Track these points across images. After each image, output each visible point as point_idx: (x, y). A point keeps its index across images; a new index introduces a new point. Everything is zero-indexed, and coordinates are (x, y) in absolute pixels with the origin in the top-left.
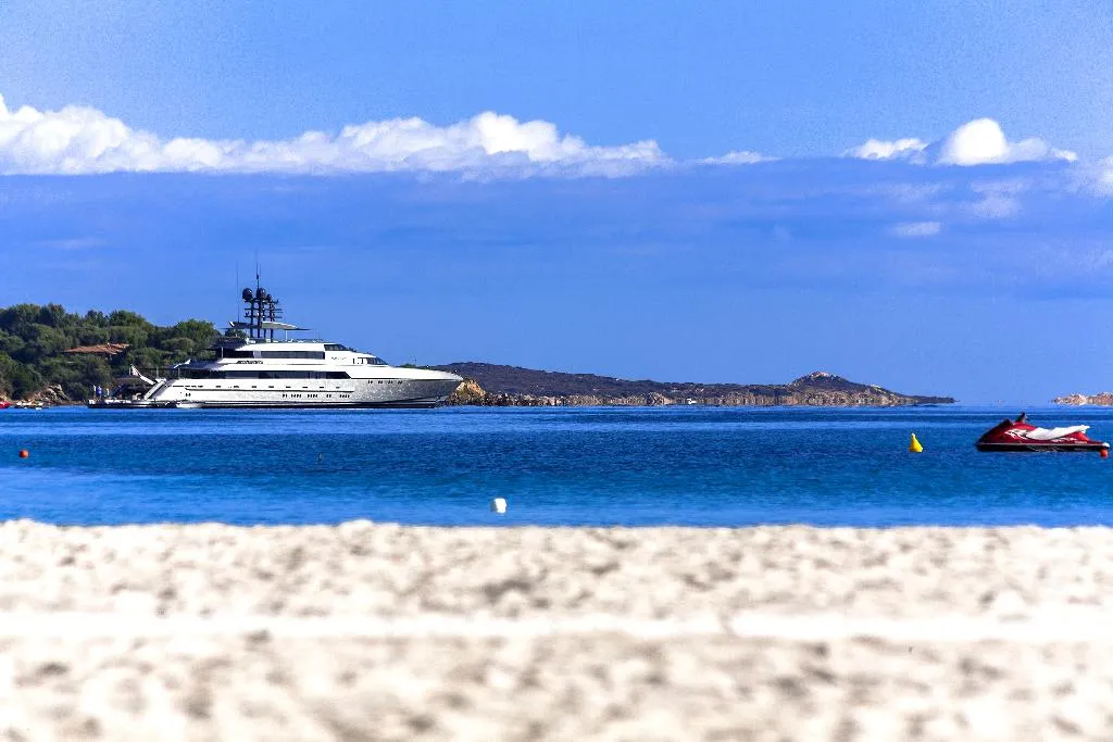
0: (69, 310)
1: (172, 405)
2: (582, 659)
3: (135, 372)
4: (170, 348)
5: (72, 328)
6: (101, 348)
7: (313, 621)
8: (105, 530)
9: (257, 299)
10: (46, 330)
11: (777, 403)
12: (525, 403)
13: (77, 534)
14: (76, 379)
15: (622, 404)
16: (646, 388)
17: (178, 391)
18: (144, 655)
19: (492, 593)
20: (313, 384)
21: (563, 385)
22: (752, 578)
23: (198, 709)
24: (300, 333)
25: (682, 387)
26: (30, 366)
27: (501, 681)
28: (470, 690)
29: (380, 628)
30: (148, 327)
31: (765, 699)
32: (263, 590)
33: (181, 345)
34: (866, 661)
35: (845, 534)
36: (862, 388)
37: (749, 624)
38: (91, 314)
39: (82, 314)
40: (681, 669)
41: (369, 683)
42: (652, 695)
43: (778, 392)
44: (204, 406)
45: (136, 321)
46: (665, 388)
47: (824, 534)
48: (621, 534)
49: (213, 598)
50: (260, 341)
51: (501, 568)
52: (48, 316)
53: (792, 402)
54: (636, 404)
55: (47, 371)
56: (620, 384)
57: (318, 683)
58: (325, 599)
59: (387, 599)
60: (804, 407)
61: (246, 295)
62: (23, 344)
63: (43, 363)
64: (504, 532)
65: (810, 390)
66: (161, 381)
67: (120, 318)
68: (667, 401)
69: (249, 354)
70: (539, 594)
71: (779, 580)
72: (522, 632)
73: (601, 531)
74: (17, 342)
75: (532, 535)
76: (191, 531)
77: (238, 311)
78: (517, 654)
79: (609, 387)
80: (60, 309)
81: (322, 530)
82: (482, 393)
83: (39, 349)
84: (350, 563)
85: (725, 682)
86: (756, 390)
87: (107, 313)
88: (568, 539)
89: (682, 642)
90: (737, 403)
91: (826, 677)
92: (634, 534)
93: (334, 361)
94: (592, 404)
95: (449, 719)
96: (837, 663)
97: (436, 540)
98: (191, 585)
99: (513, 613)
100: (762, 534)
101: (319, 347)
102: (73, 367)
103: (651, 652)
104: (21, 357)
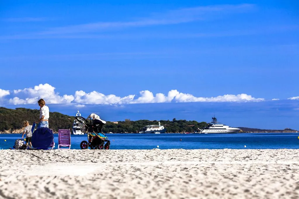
0: (187, 120)
1: (204, 133)
2: (257, 167)
3: (199, 129)
4: (200, 125)
5: (187, 123)
6: (191, 125)
7: (220, 162)
8: (192, 150)
9: (214, 119)
10: (184, 123)
11: (282, 132)
12: (248, 132)
13: (188, 151)
14: (188, 130)
15: (261, 132)
16: (264, 130)
17: (204, 131)
18: (198, 166)
19: (244, 158)
20: (222, 130)
21: (253, 130)
22: (279, 156)
23: (205, 174)
24: (220, 123)
25: (269, 130)
26: (182, 128)
27: (246, 170)
28: (241, 171)
29: (229, 163)
30: (197, 123)
31: (281, 172)
32: (214, 158)
33: (202, 125)
34: (295, 167)
35: (291, 150)
36: (293, 130)
37: (279, 162)
38: (190, 121)
39: (189, 121)
40: (270, 168)
41: (228, 170)
42: (266, 171)
43: (282, 131)
44: (208, 133)
45: (196, 122)
46: (267, 130)
47: (289, 150)
48: (261, 150)
49: (207, 159)
50: (215, 124)
51: (245, 155)
52: (184, 121)
53: (284, 132)
54: (263, 132)
55: (184, 129)
56: (261, 130)
57: (221, 170)
58: (222, 159)
59: (230, 159)
60: (286, 133)
61: (213, 118)
62: (181, 125)
63: (184, 128)
64: (246, 150)
65: (286, 131)
66: (202, 130)
67: (193, 121)
68: (267, 132)
69: (213, 126)
70: (251, 158)
71: (283, 156)
72: (249, 163)
73: (259, 150)
74: (180, 125)
75: (250, 150)
76: (204, 150)
77: (212, 120)
78: (248, 166)
79: (259, 130)
80: (186, 120)
81: (221, 150)
82: (242, 131)
83: (183, 126)
84: (225, 154)
85: (276, 170)
86: (279, 131)
87: (192, 121)
88: (254, 151)
89: (270, 164)
90: (276, 132)
91: (290, 169)
92: (263, 150)
93: (224, 127)
94: (257, 132)
95: (239, 175)
96: (291, 167)
97: (237, 151)
98: (204, 157)
99: (247, 161)
100: (280, 150)
101: (222, 125)
102: (187, 128)
103: (266, 166)
104: (180, 127)
